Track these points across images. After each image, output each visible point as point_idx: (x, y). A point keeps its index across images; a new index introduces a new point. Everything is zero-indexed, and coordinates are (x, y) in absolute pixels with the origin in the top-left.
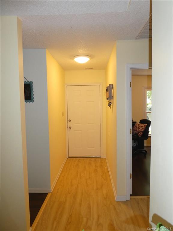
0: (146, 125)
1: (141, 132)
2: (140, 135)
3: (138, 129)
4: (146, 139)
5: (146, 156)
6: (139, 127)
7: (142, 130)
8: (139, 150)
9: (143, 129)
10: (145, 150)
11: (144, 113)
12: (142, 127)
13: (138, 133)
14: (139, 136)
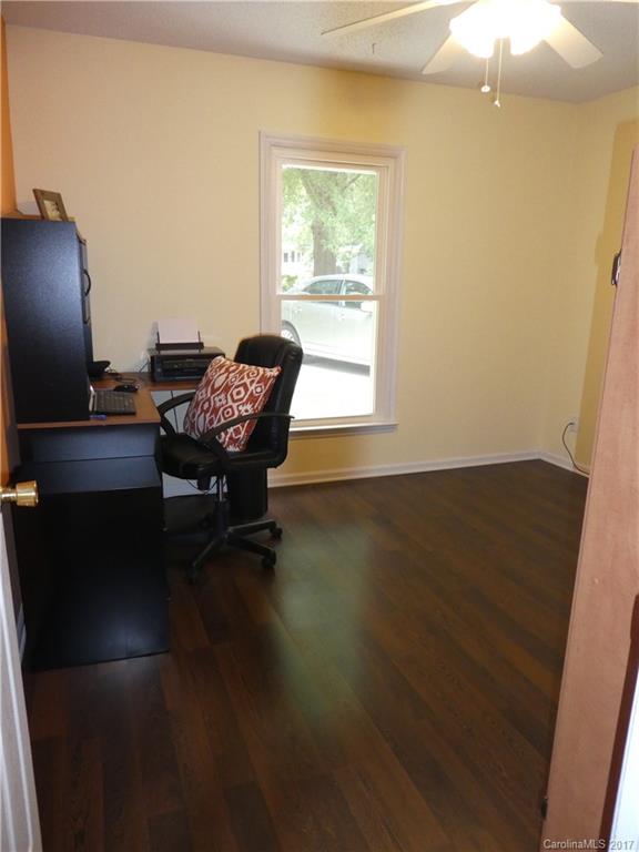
0: (275, 372)
1: (241, 419)
2: (233, 441)
3: (219, 400)
4: (275, 466)
5: (272, 569)
6: (227, 389)
7: (249, 407)
8: (231, 529)
9: (252, 399)
10: (272, 526)
11: (267, 300)
12: (245, 385)
13: (224, 428)
14: (231, 449)
